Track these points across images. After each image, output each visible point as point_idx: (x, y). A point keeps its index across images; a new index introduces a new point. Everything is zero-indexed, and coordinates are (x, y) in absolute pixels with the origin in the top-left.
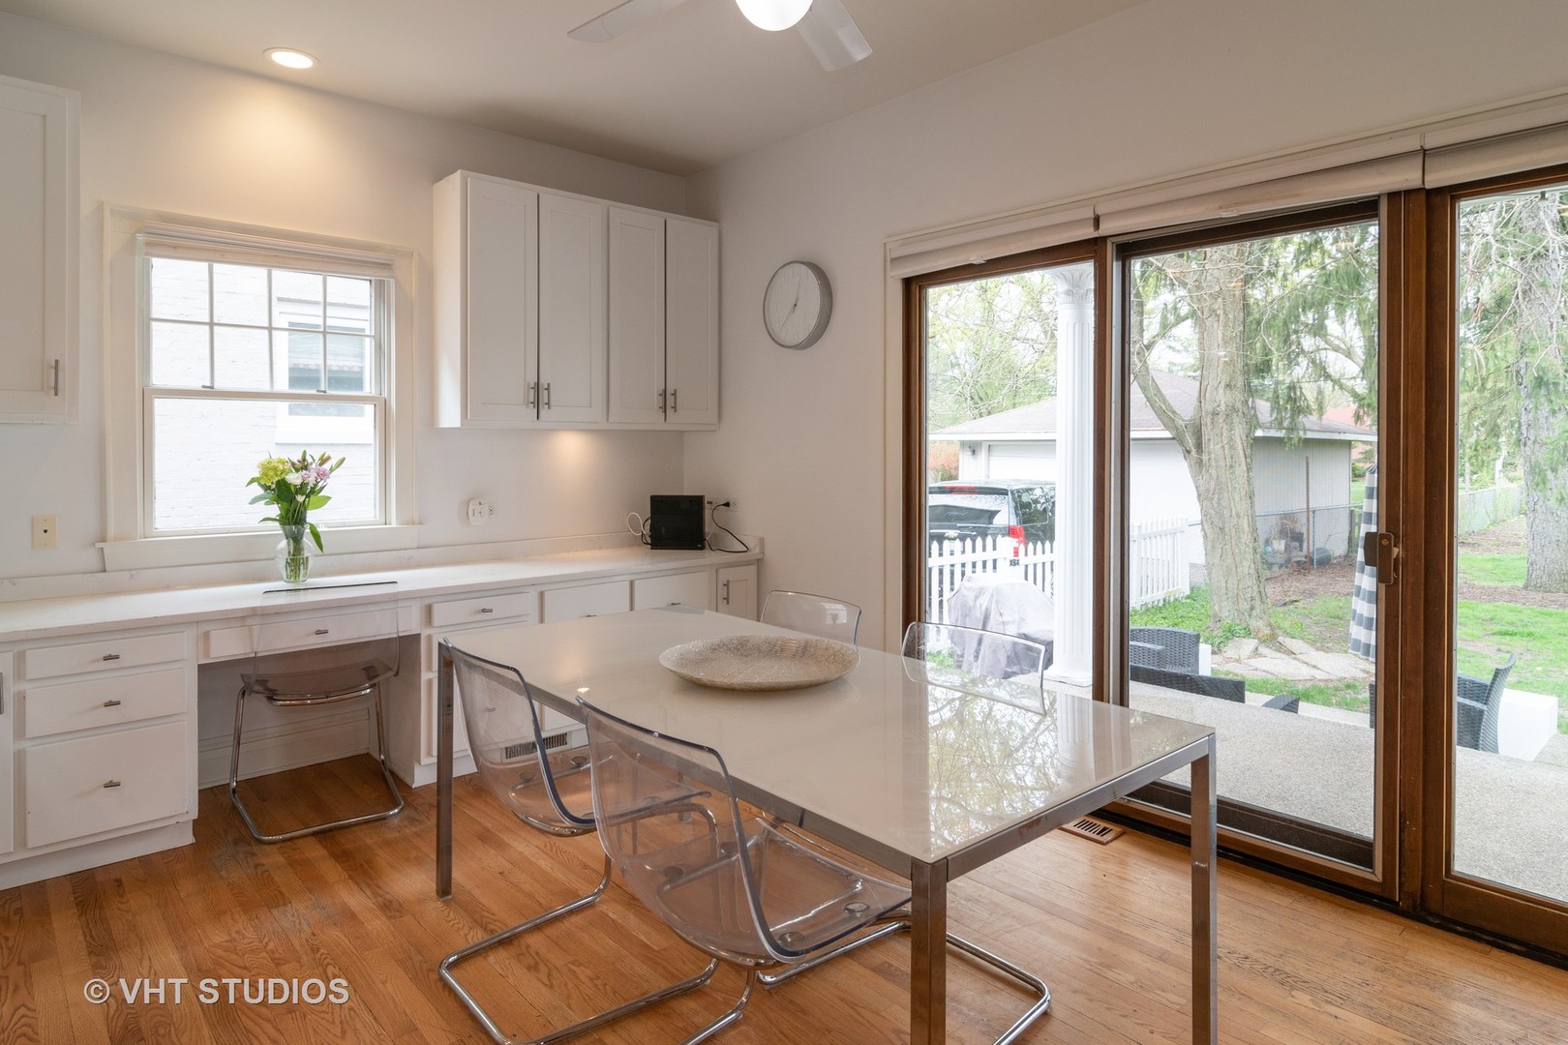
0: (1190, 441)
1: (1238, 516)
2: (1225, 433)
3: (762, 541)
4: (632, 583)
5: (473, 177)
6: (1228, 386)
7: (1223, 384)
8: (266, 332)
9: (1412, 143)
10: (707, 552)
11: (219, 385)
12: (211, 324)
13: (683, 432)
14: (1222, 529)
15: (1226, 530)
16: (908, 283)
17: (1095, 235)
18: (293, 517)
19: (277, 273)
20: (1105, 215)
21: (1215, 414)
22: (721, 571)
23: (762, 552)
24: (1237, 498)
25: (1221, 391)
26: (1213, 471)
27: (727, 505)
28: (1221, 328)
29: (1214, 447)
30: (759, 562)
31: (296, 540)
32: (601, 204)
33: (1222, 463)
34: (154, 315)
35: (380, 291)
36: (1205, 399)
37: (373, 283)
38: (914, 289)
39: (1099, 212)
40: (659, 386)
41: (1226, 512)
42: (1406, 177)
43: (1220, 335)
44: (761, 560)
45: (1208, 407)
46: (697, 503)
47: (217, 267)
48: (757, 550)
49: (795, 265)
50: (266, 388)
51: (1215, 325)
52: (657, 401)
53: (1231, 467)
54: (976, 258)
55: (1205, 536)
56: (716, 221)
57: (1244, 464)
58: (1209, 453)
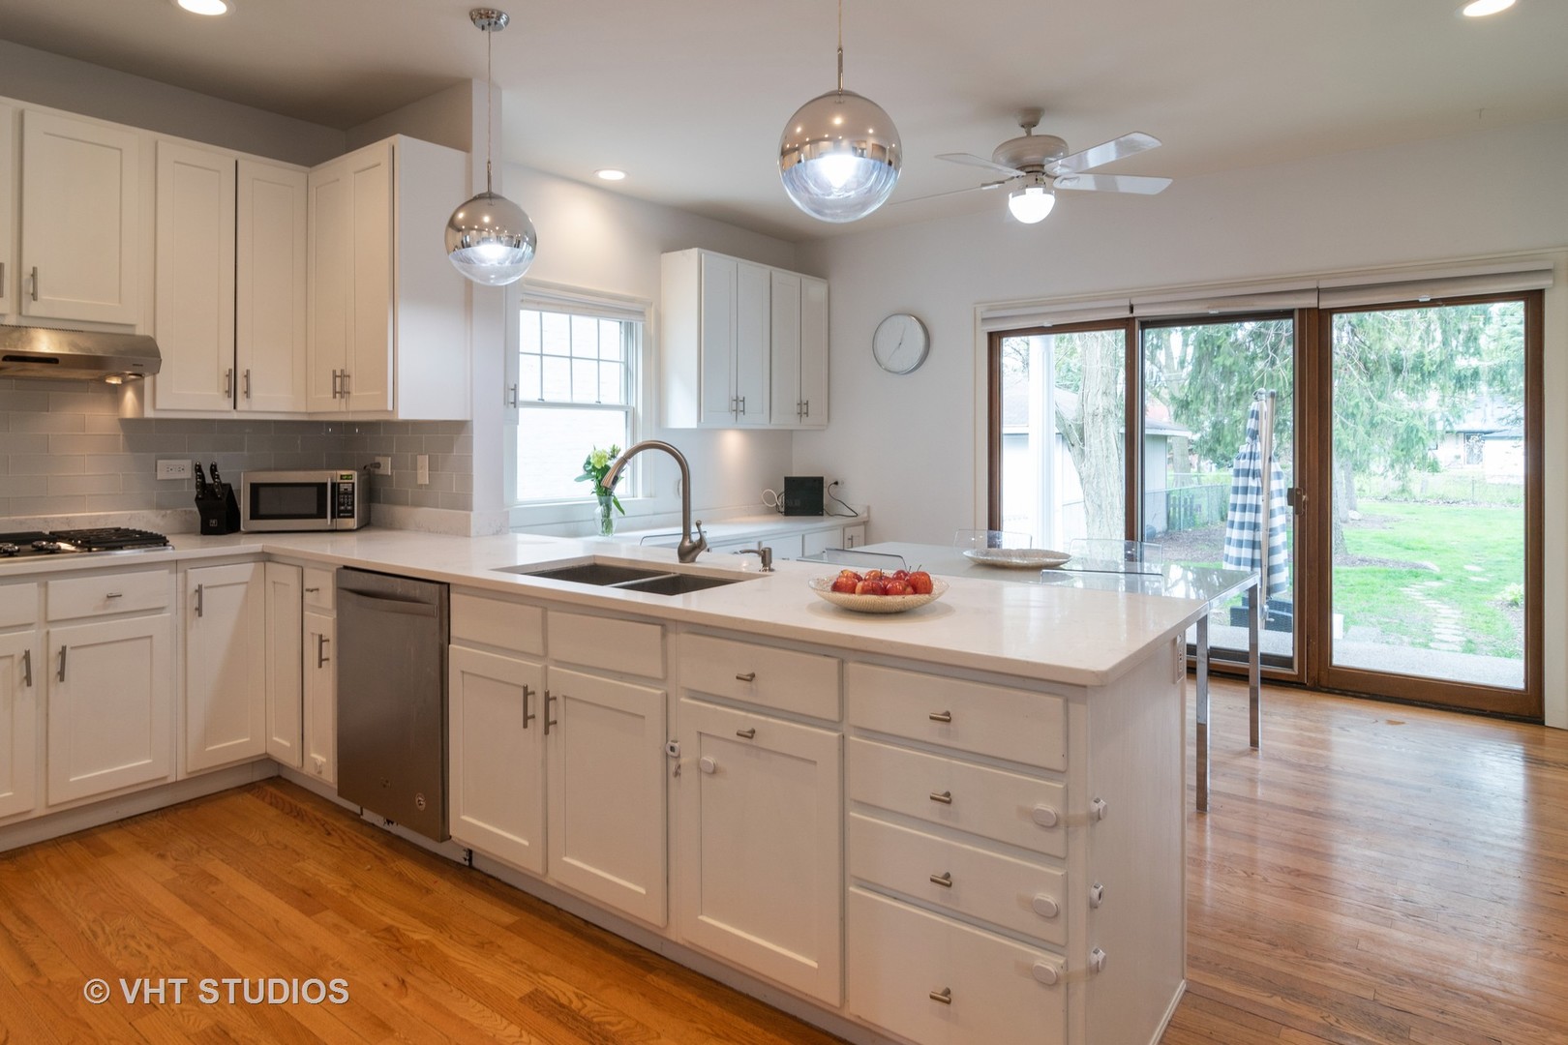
0: (1076, 436)
1: (1112, 495)
2: (1102, 430)
3: (868, 509)
4: (803, 537)
5: (705, 253)
6: (1105, 393)
7: (1101, 392)
8: (568, 360)
9: (1313, 285)
10: (825, 517)
11: (547, 398)
12: (542, 355)
13: (792, 431)
14: (1100, 506)
15: (1103, 507)
16: (991, 335)
17: (1131, 316)
18: (605, 492)
19: (575, 318)
20: (1137, 305)
21: (1095, 415)
22: (847, 530)
23: (869, 516)
24: (1111, 481)
25: (1099, 397)
26: (1093, 460)
27: (836, 483)
28: (1099, 348)
29: (1094, 441)
30: (866, 523)
31: (608, 508)
32: (768, 268)
33: (1100, 454)
34: (521, 351)
35: (629, 329)
36: (1087, 402)
37: (623, 324)
38: (994, 340)
39: (1133, 302)
40: (797, 400)
41: (1103, 493)
42: (1310, 302)
43: (1099, 354)
44: (868, 522)
45: (1089, 409)
46: (819, 481)
47: (544, 314)
48: (866, 515)
49: (901, 318)
50: (568, 400)
51: (1095, 345)
52: (796, 409)
53: (1107, 457)
54: (1047, 324)
55: (1087, 512)
56: (825, 278)
57: (1116, 455)
58: (1090, 446)
